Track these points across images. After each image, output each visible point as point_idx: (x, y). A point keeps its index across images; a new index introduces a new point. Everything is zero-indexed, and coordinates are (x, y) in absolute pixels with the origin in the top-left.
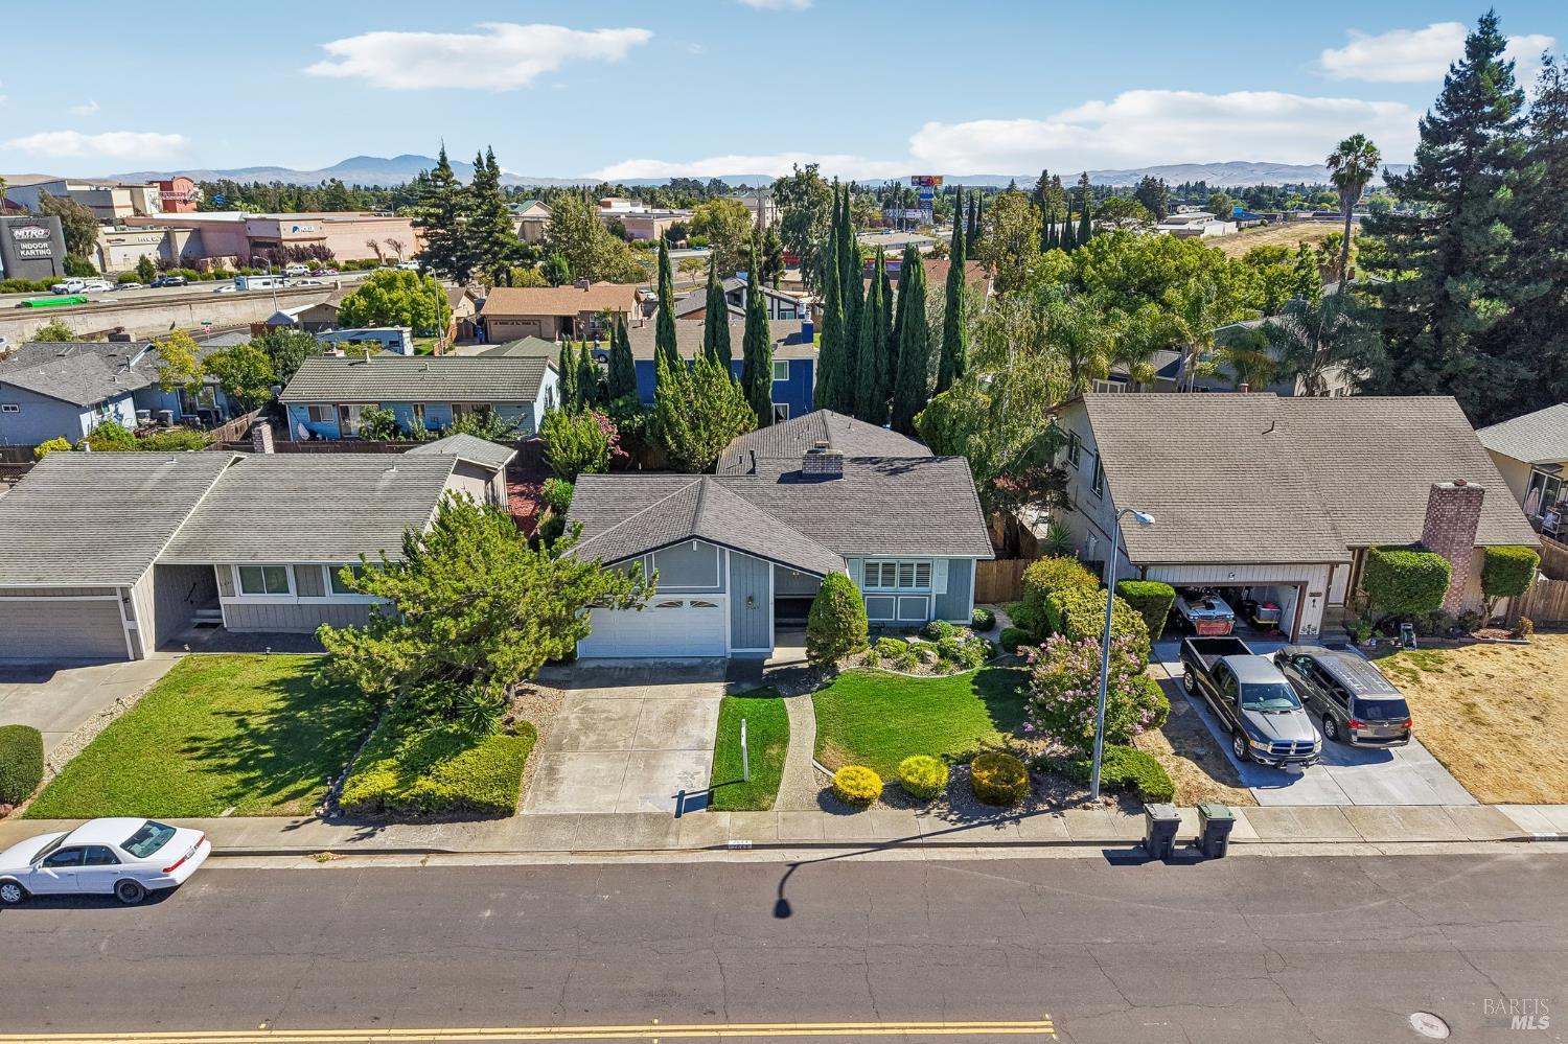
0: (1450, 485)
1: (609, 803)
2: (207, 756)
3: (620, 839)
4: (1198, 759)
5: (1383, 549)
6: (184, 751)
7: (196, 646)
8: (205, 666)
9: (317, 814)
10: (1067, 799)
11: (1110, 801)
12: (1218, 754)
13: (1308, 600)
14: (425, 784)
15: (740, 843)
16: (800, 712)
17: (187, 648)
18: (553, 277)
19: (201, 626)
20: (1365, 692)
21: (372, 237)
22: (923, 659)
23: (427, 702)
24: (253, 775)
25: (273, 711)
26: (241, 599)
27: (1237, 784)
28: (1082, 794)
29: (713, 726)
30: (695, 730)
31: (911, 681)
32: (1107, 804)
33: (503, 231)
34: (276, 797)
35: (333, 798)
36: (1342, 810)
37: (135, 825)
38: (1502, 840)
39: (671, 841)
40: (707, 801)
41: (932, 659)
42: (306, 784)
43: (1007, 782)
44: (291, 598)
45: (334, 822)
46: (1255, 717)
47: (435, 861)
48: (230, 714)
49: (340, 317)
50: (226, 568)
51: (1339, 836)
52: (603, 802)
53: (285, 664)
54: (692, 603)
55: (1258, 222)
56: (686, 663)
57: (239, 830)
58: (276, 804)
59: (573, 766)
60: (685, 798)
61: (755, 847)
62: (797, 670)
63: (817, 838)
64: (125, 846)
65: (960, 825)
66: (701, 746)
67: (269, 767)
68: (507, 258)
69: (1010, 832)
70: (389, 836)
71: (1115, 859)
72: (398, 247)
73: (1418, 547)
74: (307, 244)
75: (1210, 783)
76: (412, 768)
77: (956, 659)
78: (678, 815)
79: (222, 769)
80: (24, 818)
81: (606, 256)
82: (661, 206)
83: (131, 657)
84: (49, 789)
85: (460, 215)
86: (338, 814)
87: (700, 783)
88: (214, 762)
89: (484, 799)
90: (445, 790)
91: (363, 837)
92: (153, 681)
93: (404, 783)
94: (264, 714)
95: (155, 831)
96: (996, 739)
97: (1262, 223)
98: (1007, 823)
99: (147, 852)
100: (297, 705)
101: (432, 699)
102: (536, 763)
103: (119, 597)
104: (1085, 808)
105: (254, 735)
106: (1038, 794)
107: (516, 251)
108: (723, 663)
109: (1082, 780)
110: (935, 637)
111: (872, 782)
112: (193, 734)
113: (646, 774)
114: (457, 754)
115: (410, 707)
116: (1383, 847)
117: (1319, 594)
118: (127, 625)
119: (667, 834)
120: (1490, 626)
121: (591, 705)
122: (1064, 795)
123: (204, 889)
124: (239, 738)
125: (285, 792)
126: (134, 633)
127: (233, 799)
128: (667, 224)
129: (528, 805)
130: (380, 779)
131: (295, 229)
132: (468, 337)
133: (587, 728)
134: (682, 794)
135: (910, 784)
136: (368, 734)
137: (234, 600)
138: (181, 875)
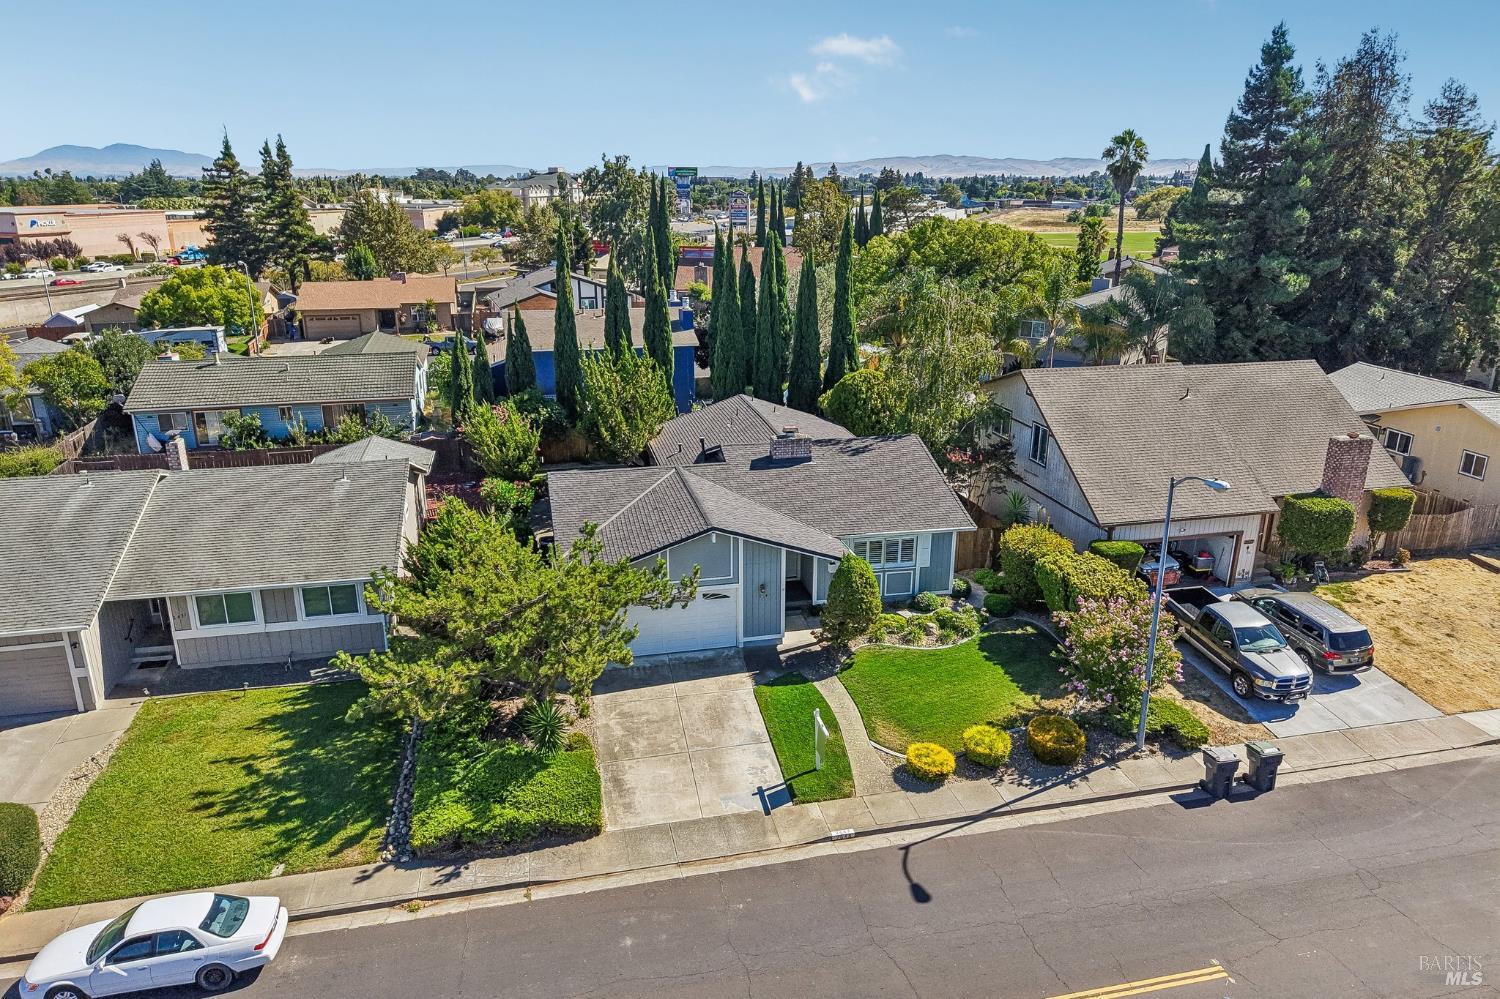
0: (1344, 438)
1: (693, 808)
2: (229, 811)
3: (721, 845)
4: (1206, 701)
5: (1296, 497)
6: (197, 809)
7: (157, 689)
8: (173, 710)
9: (384, 860)
10: (1117, 751)
11: (1154, 749)
12: (1221, 695)
13: (1243, 547)
14: (504, 813)
15: (843, 832)
16: (832, 690)
17: (147, 692)
18: (357, 270)
19: (143, 666)
20: (1335, 627)
21: (122, 231)
22: (927, 631)
23: (460, 724)
24: (290, 825)
25: (281, 753)
26: (197, 631)
27: (1249, 720)
28: (1129, 745)
29: (757, 716)
30: (740, 722)
31: (923, 654)
32: (1153, 752)
33: (298, 223)
34: (330, 846)
35: (398, 840)
36: (1343, 732)
37: (203, 901)
38: (1477, 745)
39: (772, 839)
40: (788, 794)
41: (934, 631)
42: (358, 828)
43: (1070, 742)
44: (258, 626)
45: (407, 866)
46: (1253, 657)
47: (539, 894)
48: (232, 761)
49: (140, 317)
50: (180, 601)
51: (1349, 757)
52: (685, 808)
53: (272, 699)
54: (704, 595)
55: (981, 209)
56: (701, 656)
57: (302, 889)
58: (331, 855)
59: (639, 775)
60: (766, 793)
61: (858, 835)
62: (812, 653)
63: (912, 819)
64: (205, 926)
65: (1037, 788)
66: (757, 740)
67: (309, 814)
68: (303, 252)
69: (1083, 790)
70: (477, 873)
71: (1187, 802)
72: (153, 241)
73: (1319, 493)
74: (50, 240)
75: (1228, 723)
76: (481, 797)
77: (956, 629)
78: (767, 813)
79: (252, 824)
80: (29, 909)
81: (412, 247)
82: (423, 197)
83: (81, 707)
84: (47, 871)
85: (248, 207)
86: (410, 857)
87: (773, 777)
88: (237, 817)
89: (571, 821)
90: (529, 817)
91: (448, 878)
92: (120, 733)
93: (481, 815)
94: (272, 756)
95: (225, 904)
96: (1028, 702)
97: (984, 210)
98: (1077, 780)
99: (231, 928)
100: (305, 743)
101: (465, 721)
102: (604, 776)
103: (66, 643)
104: (1136, 758)
105: (269, 780)
106: (1091, 751)
107: (314, 244)
108: (738, 652)
109: (1124, 733)
110: (926, 609)
111: (943, 759)
112: (198, 788)
113: (715, 774)
114: (531, 776)
115: (442, 731)
116: (1391, 762)
117: (1251, 542)
118: (75, 673)
119: (765, 833)
120: (1375, 558)
121: (626, 708)
122: (1113, 748)
123: (295, 961)
124: (254, 787)
125: (337, 840)
126: (84, 682)
127: (280, 855)
128: (439, 214)
129: (613, 820)
131: (33, 223)
132: (281, 334)
133: (633, 732)
134: (760, 791)
135: (980, 755)
136: (400, 765)
137: (190, 634)
138: (270, 951)
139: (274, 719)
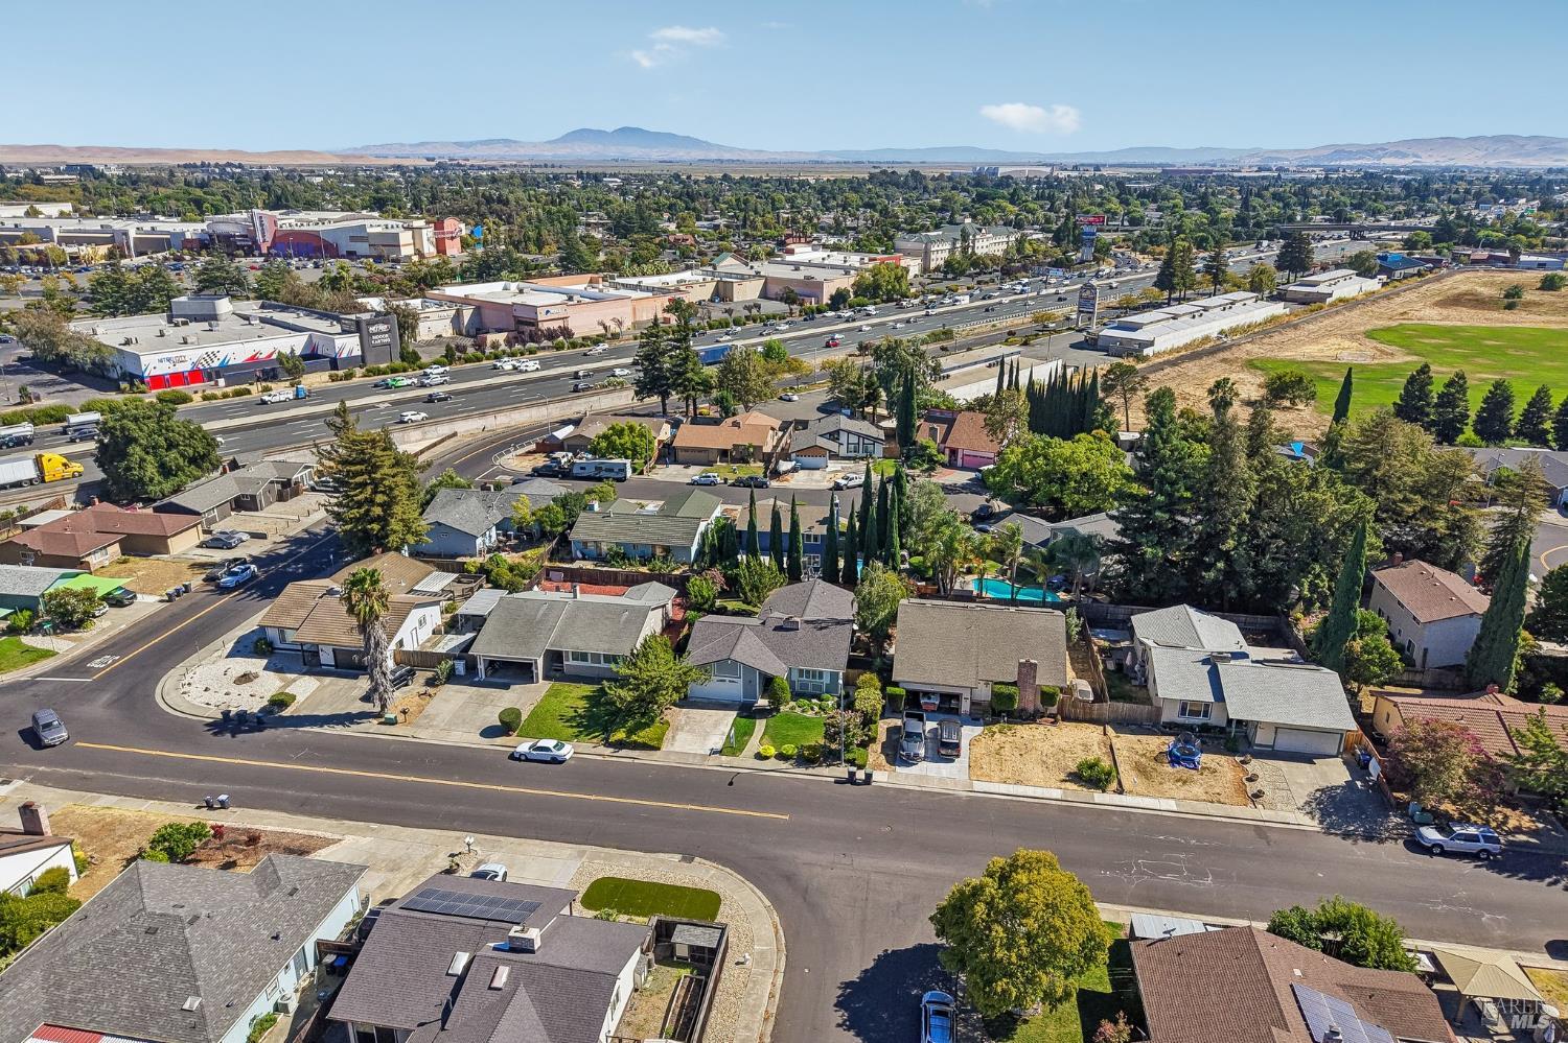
0: (1024, 661)
1: (690, 750)
2: (568, 721)
3: (691, 761)
4: (887, 756)
5: (996, 683)
6: (561, 719)
7: (556, 679)
8: (559, 687)
9: (602, 744)
10: (833, 763)
12: (895, 755)
13: (964, 700)
14: (634, 738)
15: (725, 765)
16: (760, 725)
17: (554, 680)
19: (554, 670)
22: (812, 709)
23: (636, 711)
24: (581, 729)
25: (585, 707)
26: (571, 662)
28: (837, 762)
29: (729, 727)
30: (722, 727)
31: (805, 717)
32: (846, 766)
34: (589, 737)
35: (607, 739)
36: (921, 776)
37: (554, 742)
39: (706, 762)
40: (720, 752)
41: (816, 710)
42: (598, 734)
43: (813, 755)
44: (589, 664)
45: (607, 747)
46: (905, 743)
47: (636, 761)
48: (571, 707)
50: (566, 652)
52: (688, 748)
53: (587, 689)
54: (729, 681)
56: (726, 703)
57: (581, 746)
58: (589, 739)
59: (680, 736)
61: (729, 767)
62: (764, 709)
63: (749, 766)
64: (554, 748)
65: (794, 767)
66: (723, 734)
67: (586, 727)
69: (810, 771)
70: (623, 752)
71: (836, 782)
73: (1014, 684)
74: (556, 325)
75: (884, 762)
76: (630, 732)
78: (710, 755)
79: (572, 727)
80: (517, 736)
83: (535, 681)
84: (522, 728)
86: (608, 745)
87: (719, 747)
88: (569, 724)
89: (651, 744)
90: (640, 740)
91: (616, 752)
92: (545, 692)
93: (628, 737)
94: (582, 708)
95: (560, 744)
96: (821, 742)
97: (1418, 273)
98: (809, 768)
99: (560, 750)
100: (592, 706)
102: (669, 734)
103: (534, 662)
104: (837, 766)
105: (582, 717)
106: (824, 761)
108: (739, 704)
109: (841, 759)
110: (821, 700)
111: (772, 751)
112: (561, 714)
113: (703, 741)
114: (644, 729)
115: (631, 712)
116: (924, 788)
117: (967, 699)
118: (535, 671)
119: (705, 760)
120: (1046, 717)
121: (691, 715)
122: (833, 761)
123: (573, 762)
124: (575, 716)
125: (592, 735)
126: (537, 674)
127: (576, 736)
128: (833, 288)
129: (665, 747)
130: (620, 735)
131: (547, 312)
132: (664, 459)
133: (686, 723)
134: (713, 749)
135: (784, 753)
136: (616, 719)
137: (569, 662)
138: (567, 757)
139: (586, 697)
